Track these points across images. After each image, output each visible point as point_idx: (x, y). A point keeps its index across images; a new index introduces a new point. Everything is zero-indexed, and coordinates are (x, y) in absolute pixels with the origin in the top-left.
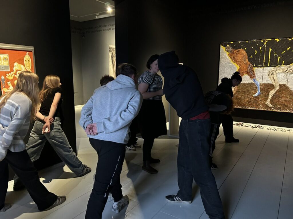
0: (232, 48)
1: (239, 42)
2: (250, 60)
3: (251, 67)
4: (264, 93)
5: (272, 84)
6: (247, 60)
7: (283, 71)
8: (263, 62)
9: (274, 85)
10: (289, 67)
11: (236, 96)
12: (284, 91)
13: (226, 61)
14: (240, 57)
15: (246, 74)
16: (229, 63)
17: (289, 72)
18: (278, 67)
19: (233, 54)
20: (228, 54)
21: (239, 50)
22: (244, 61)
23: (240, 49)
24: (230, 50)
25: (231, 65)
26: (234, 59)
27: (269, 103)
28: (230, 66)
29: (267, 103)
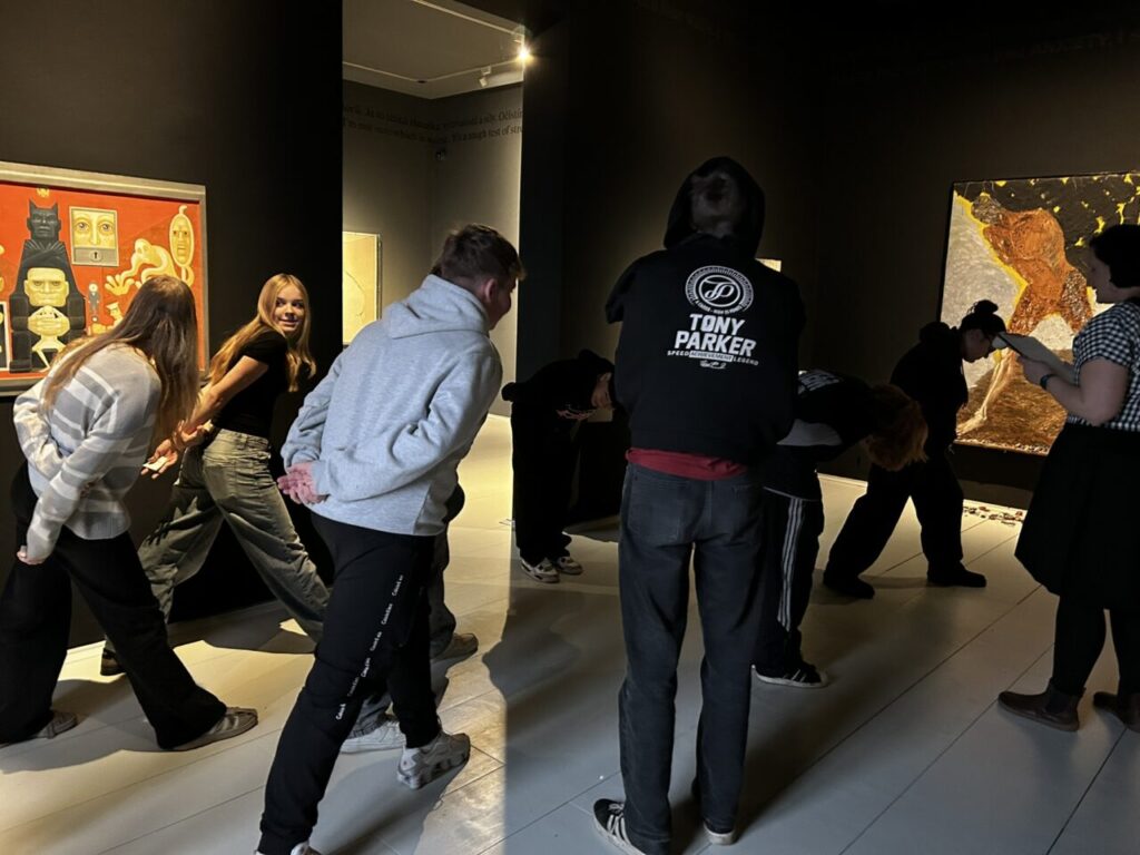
0: (999, 205)
1: (1032, 182)
3: (1077, 286)
6: (1061, 256)
11: (1008, 402)
13: (974, 257)
14: (1031, 241)
15: (1056, 311)
16: (988, 266)
19: (1004, 231)
20: (984, 231)
21: (1030, 213)
22: (1048, 260)
23: (1036, 208)
24: (992, 215)
25: (993, 272)
26: (1007, 252)
28: (991, 277)
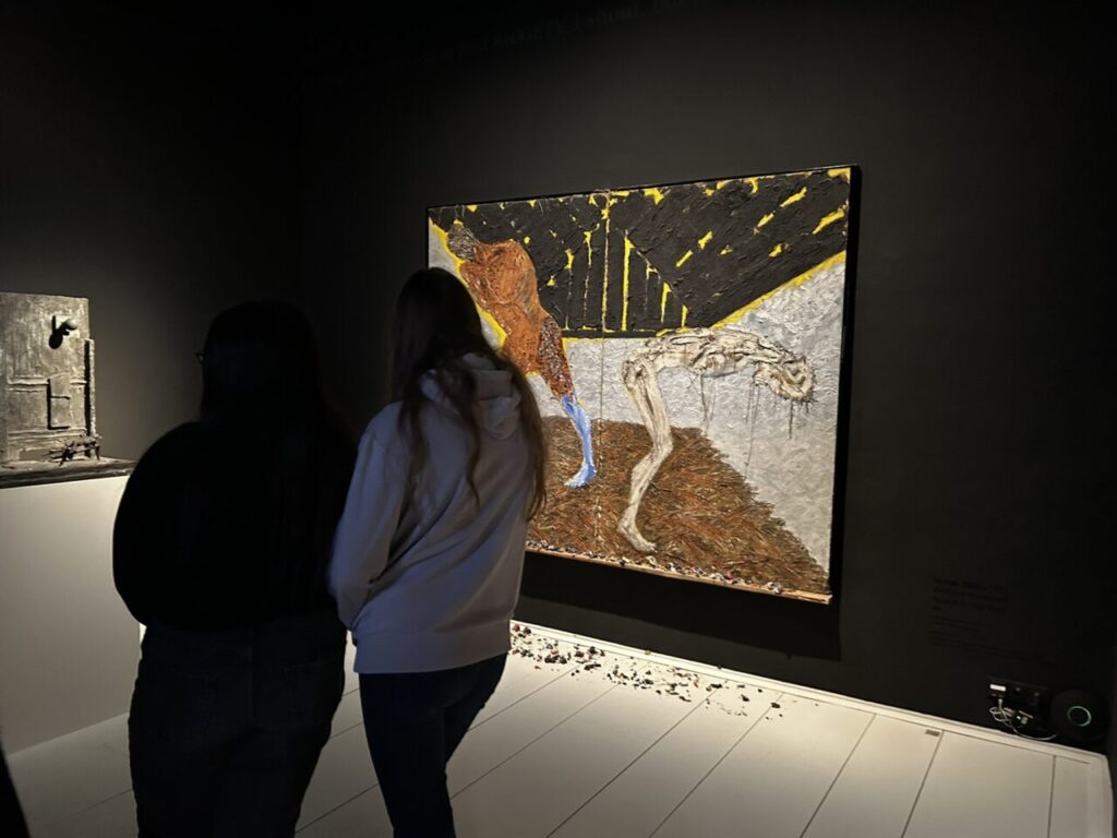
0: (472, 235)
1: (502, 206)
2: (546, 296)
3: (552, 337)
4: (611, 471)
5: (642, 429)
6: (535, 299)
7: (684, 360)
8: (602, 313)
9: (652, 434)
10: (712, 338)
12: (693, 468)
14: (505, 280)
15: (536, 368)
17: (709, 365)
18: (663, 339)
19: (480, 268)
20: (463, 268)
21: (502, 245)
23: (507, 238)
26: (486, 294)
27: (633, 525)
29: (626, 529)
